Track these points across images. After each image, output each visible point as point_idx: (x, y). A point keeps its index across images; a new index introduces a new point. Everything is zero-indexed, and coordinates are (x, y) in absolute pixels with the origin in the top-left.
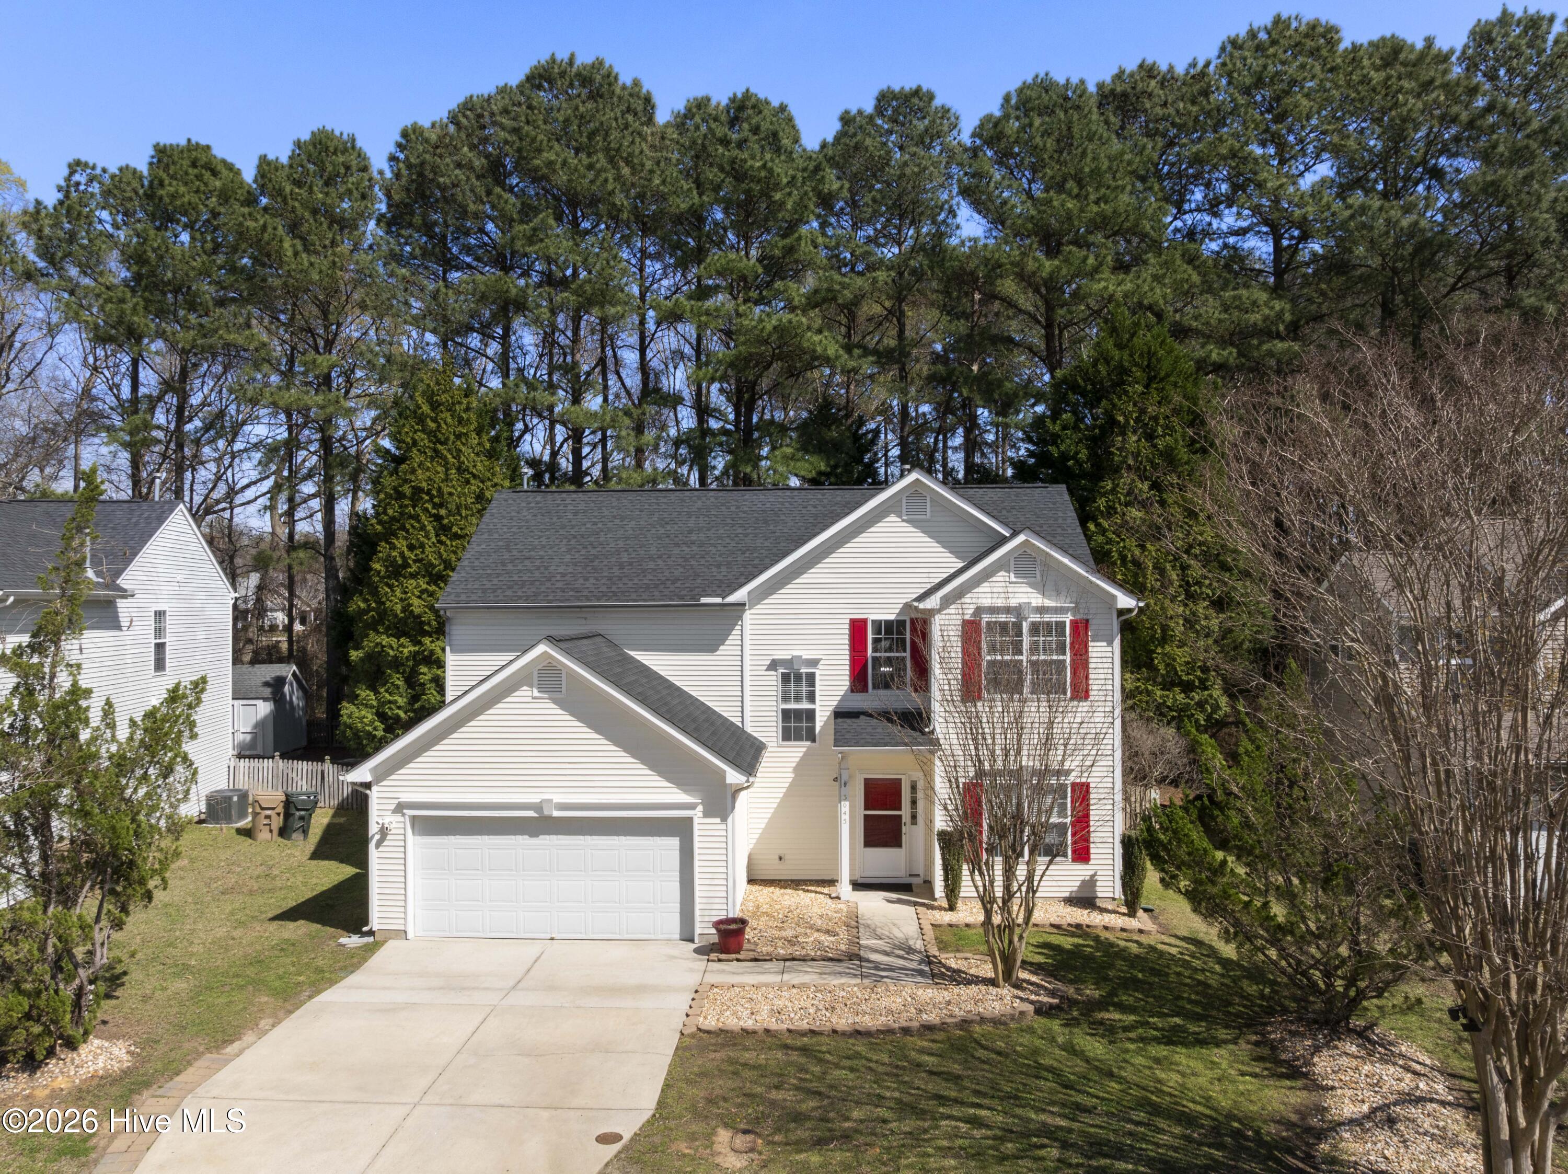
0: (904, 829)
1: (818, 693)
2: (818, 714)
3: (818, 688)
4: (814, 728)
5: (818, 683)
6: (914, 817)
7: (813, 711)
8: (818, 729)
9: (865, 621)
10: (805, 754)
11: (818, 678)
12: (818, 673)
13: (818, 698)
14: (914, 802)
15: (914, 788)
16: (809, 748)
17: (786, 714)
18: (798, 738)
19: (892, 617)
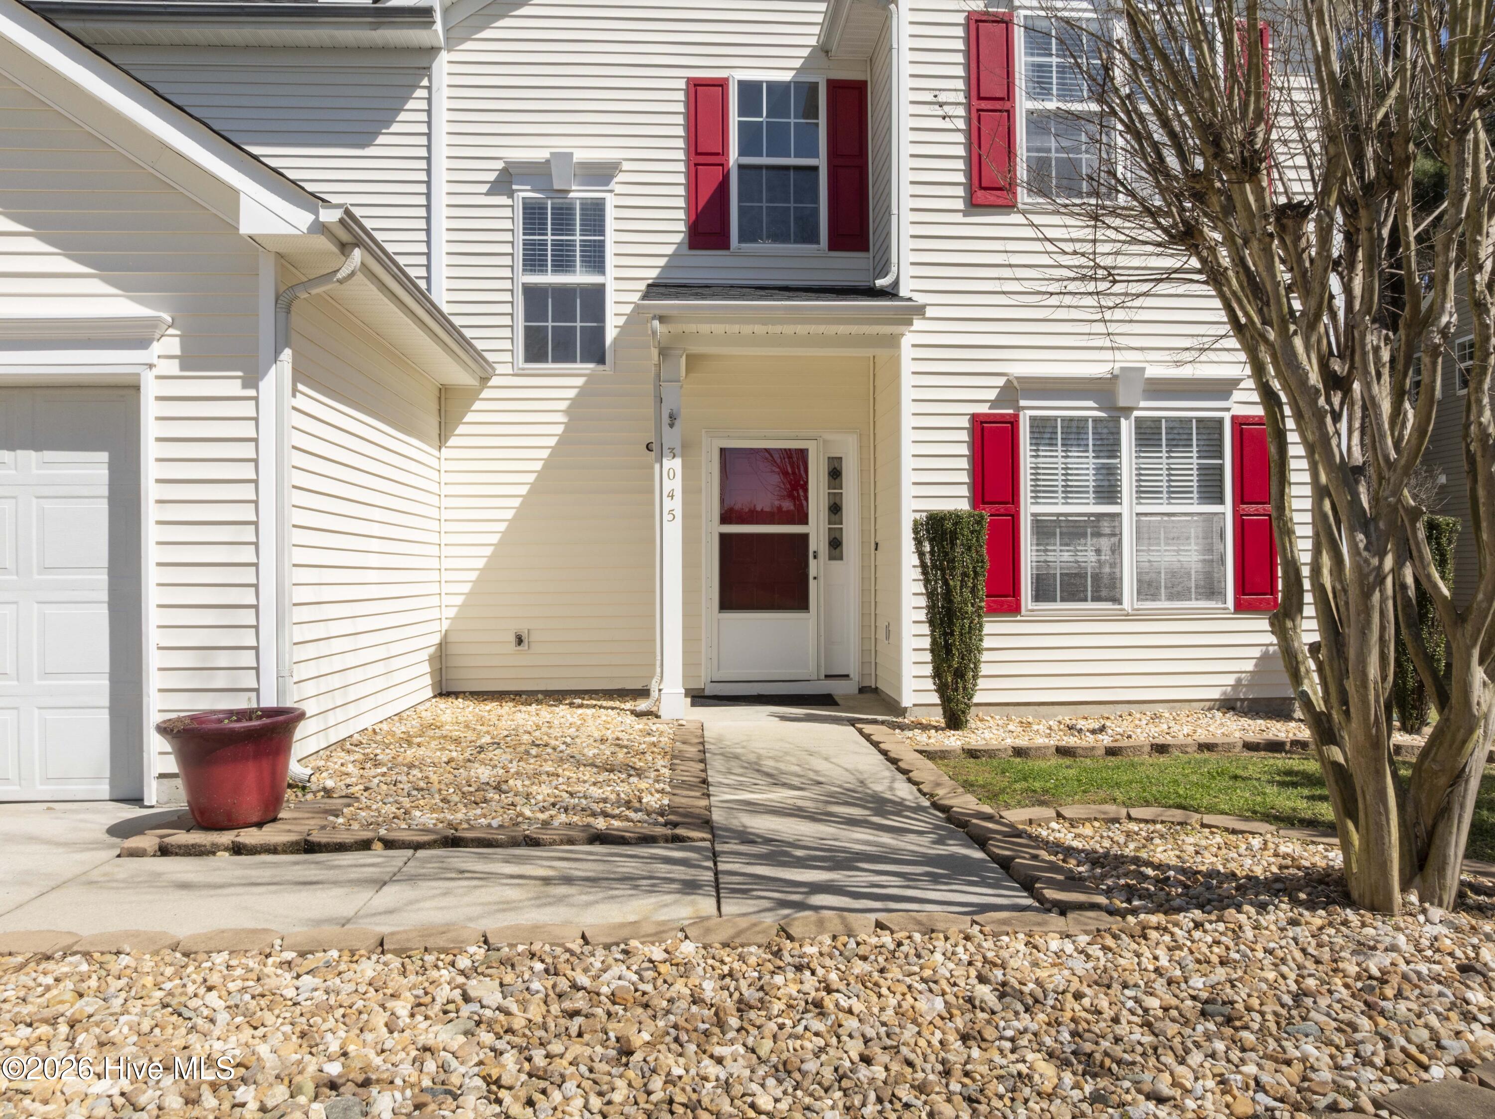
0: (813, 567)
1: (610, 249)
2: (610, 297)
3: (610, 237)
4: (600, 332)
5: (610, 224)
6: (835, 544)
7: (600, 290)
8: (611, 334)
9: (721, 84)
10: (583, 392)
11: (610, 213)
12: (611, 201)
13: (610, 260)
14: (835, 509)
15: (835, 473)
16: (590, 377)
17: (533, 295)
18: (564, 353)
19: (787, 76)
